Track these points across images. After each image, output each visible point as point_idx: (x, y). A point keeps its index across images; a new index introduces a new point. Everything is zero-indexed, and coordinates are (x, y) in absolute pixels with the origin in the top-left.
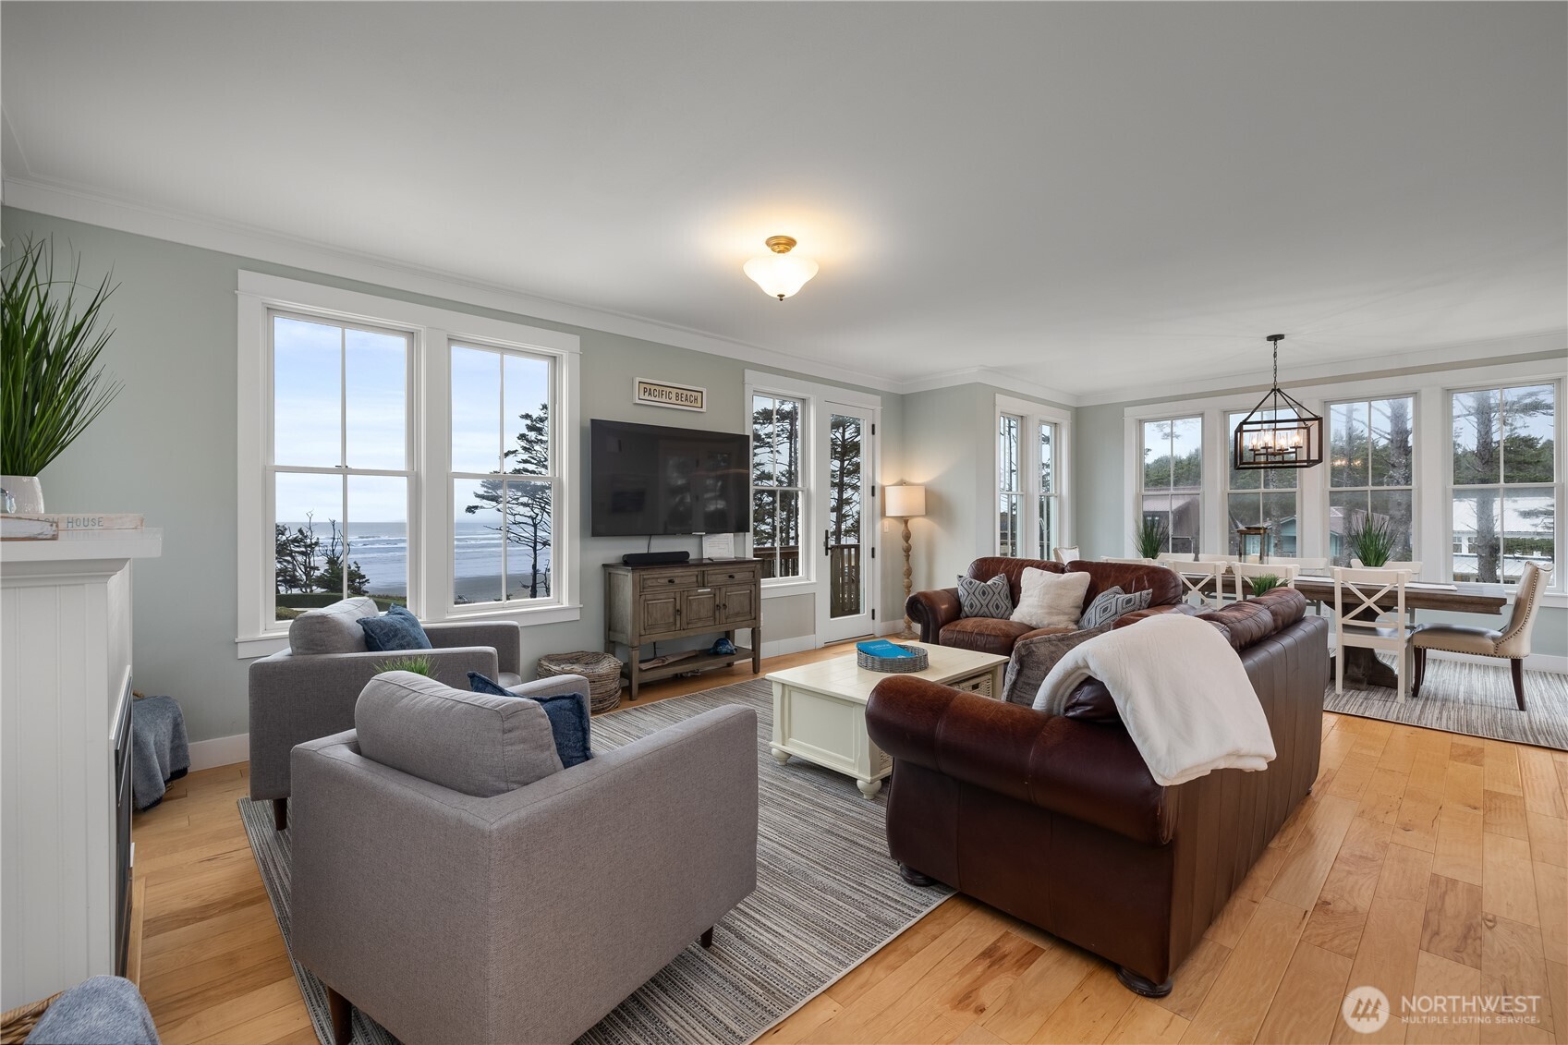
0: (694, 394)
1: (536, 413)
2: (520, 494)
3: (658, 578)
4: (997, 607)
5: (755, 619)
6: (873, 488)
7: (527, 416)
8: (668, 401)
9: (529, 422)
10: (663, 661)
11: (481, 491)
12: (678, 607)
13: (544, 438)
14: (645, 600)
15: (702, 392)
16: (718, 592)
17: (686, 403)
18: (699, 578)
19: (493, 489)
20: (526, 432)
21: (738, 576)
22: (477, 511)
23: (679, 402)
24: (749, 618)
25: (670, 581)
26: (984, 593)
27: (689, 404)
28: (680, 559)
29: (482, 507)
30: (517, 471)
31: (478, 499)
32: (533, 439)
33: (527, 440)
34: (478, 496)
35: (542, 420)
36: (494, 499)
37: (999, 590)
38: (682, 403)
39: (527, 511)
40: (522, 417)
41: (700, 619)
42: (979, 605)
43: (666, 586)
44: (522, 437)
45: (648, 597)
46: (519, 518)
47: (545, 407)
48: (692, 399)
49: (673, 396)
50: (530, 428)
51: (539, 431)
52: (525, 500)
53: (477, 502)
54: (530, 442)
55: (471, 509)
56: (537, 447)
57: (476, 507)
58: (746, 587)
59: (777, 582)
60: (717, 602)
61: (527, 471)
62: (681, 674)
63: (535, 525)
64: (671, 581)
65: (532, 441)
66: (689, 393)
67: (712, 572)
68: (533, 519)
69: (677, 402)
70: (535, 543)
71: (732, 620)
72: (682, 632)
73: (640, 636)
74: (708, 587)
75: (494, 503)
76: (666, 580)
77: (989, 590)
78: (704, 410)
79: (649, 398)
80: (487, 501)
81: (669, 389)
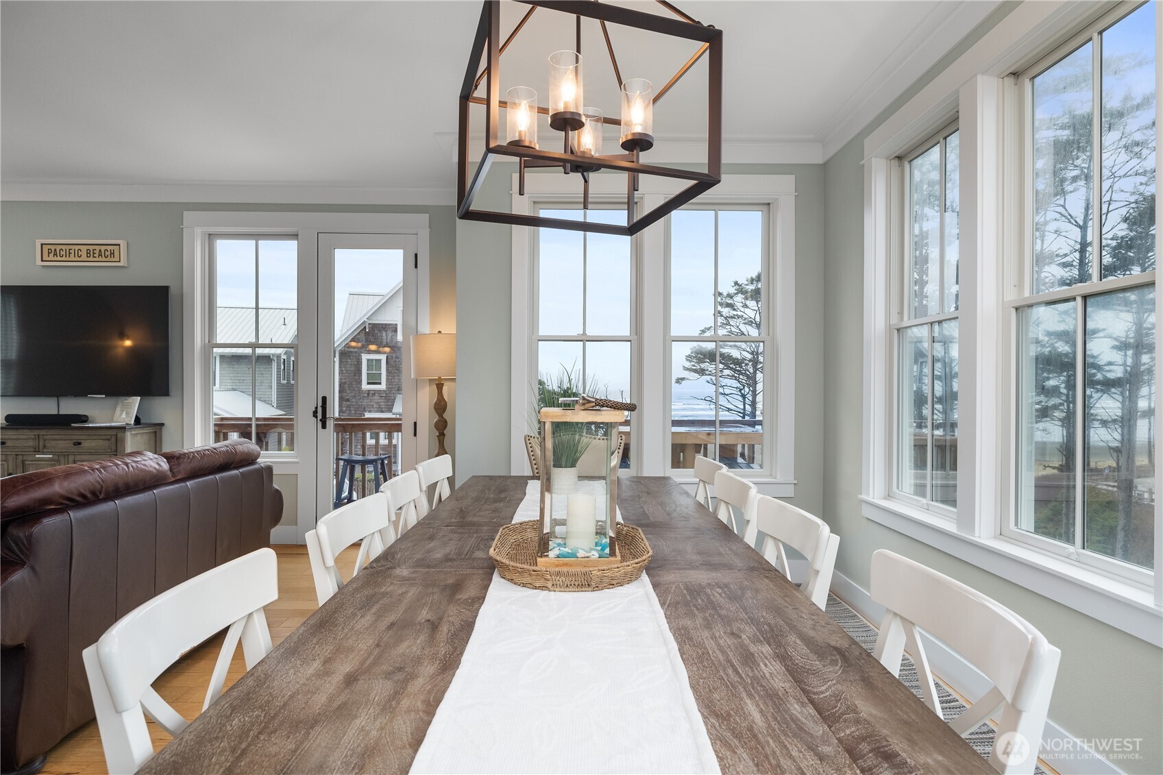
0: (109, 248)
8: (77, 259)
15: (119, 245)
16: (62, 459)
17: (100, 259)
21: (87, 444)
22: (683, 382)
27: (104, 259)
29: (687, 379)
31: (687, 372)
34: (686, 369)
36: (702, 372)
38: (94, 259)
48: (108, 253)
49: (84, 253)
53: (686, 374)
54: (726, 317)
55: (679, 381)
63: (743, 397)
66: (103, 248)
68: (740, 390)
69: (89, 259)
74: (49, 453)
75: (698, 376)
78: (123, 263)
79: (56, 258)
80: (693, 374)
81: (77, 248)
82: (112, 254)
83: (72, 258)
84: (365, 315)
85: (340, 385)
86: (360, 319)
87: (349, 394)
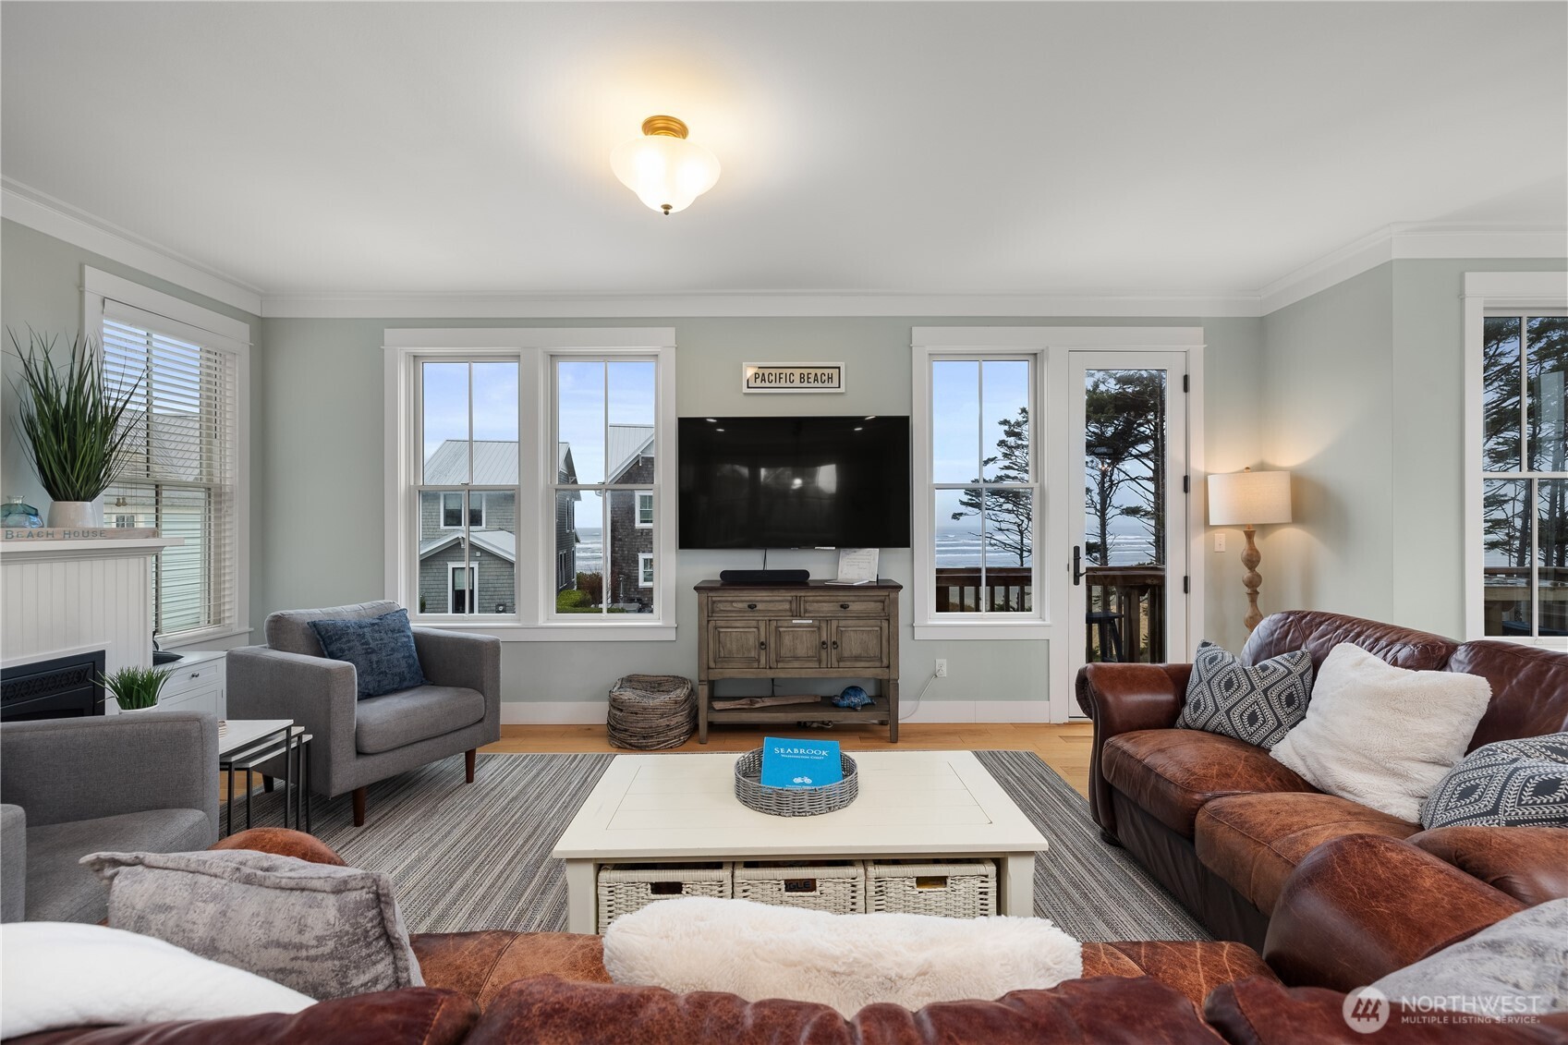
0: (826, 371)
1: (1014, 417)
2: (1002, 500)
3: (732, 602)
4: (1253, 718)
5: (888, 667)
6: (1186, 479)
7: (1005, 422)
8: (789, 384)
9: (1006, 428)
10: (752, 703)
11: (966, 498)
12: (763, 639)
13: (1025, 443)
14: (716, 628)
15: (838, 368)
16: (824, 625)
17: (816, 384)
18: (794, 605)
19: (974, 496)
20: (1004, 437)
21: (855, 607)
22: (961, 518)
23: (805, 384)
24: (878, 664)
25: (749, 606)
26: (1229, 685)
28: (797, 580)
29: (966, 514)
30: (1000, 479)
31: (964, 507)
32: (1013, 444)
33: (1006, 446)
34: (963, 503)
35: (1018, 424)
37: (1267, 683)
38: (810, 385)
39: (1012, 517)
40: (1001, 423)
41: (796, 658)
42: (1211, 708)
43: (744, 612)
44: (1002, 443)
45: (720, 624)
46: (1004, 526)
47: (1024, 410)
48: (825, 378)
49: (797, 378)
50: (1009, 434)
51: (1018, 435)
52: (1010, 506)
53: (963, 509)
54: (1010, 447)
55: (956, 516)
56: (1017, 453)
57: (961, 514)
58: (872, 622)
59: (982, 619)
60: (824, 638)
61: (1008, 477)
62: (805, 723)
63: (1021, 533)
64: (752, 607)
65: (1012, 447)
66: (819, 372)
67: (811, 598)
68: (1019, 526)
69: (803, 385)
70: (1022, 550)
71: (848, 664)
72: (768, 671)
73: (709, 668)
74: (808, 618)
75: (977, 510)
76: (745, 605)
77: (1244, 680)
78: (842, 390)
79: (763, 384)
80: (970, 508)
81: (789, 371)
82: (830, 378)
83: (783, 384)
84: (639, 449)
85: (612, 524)
86: (635, 452)
87: (621, 533)
